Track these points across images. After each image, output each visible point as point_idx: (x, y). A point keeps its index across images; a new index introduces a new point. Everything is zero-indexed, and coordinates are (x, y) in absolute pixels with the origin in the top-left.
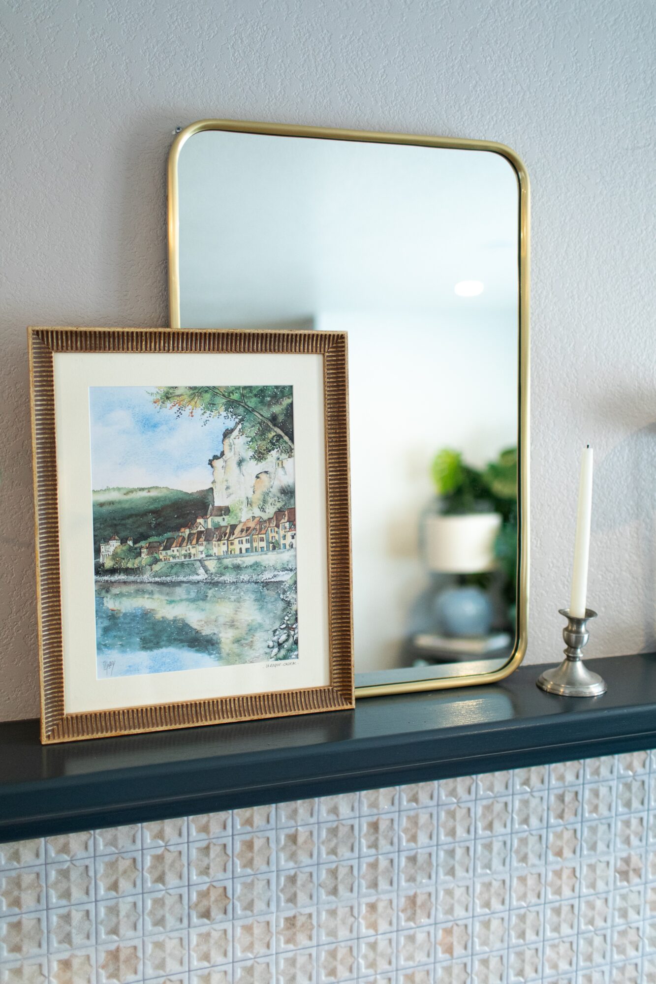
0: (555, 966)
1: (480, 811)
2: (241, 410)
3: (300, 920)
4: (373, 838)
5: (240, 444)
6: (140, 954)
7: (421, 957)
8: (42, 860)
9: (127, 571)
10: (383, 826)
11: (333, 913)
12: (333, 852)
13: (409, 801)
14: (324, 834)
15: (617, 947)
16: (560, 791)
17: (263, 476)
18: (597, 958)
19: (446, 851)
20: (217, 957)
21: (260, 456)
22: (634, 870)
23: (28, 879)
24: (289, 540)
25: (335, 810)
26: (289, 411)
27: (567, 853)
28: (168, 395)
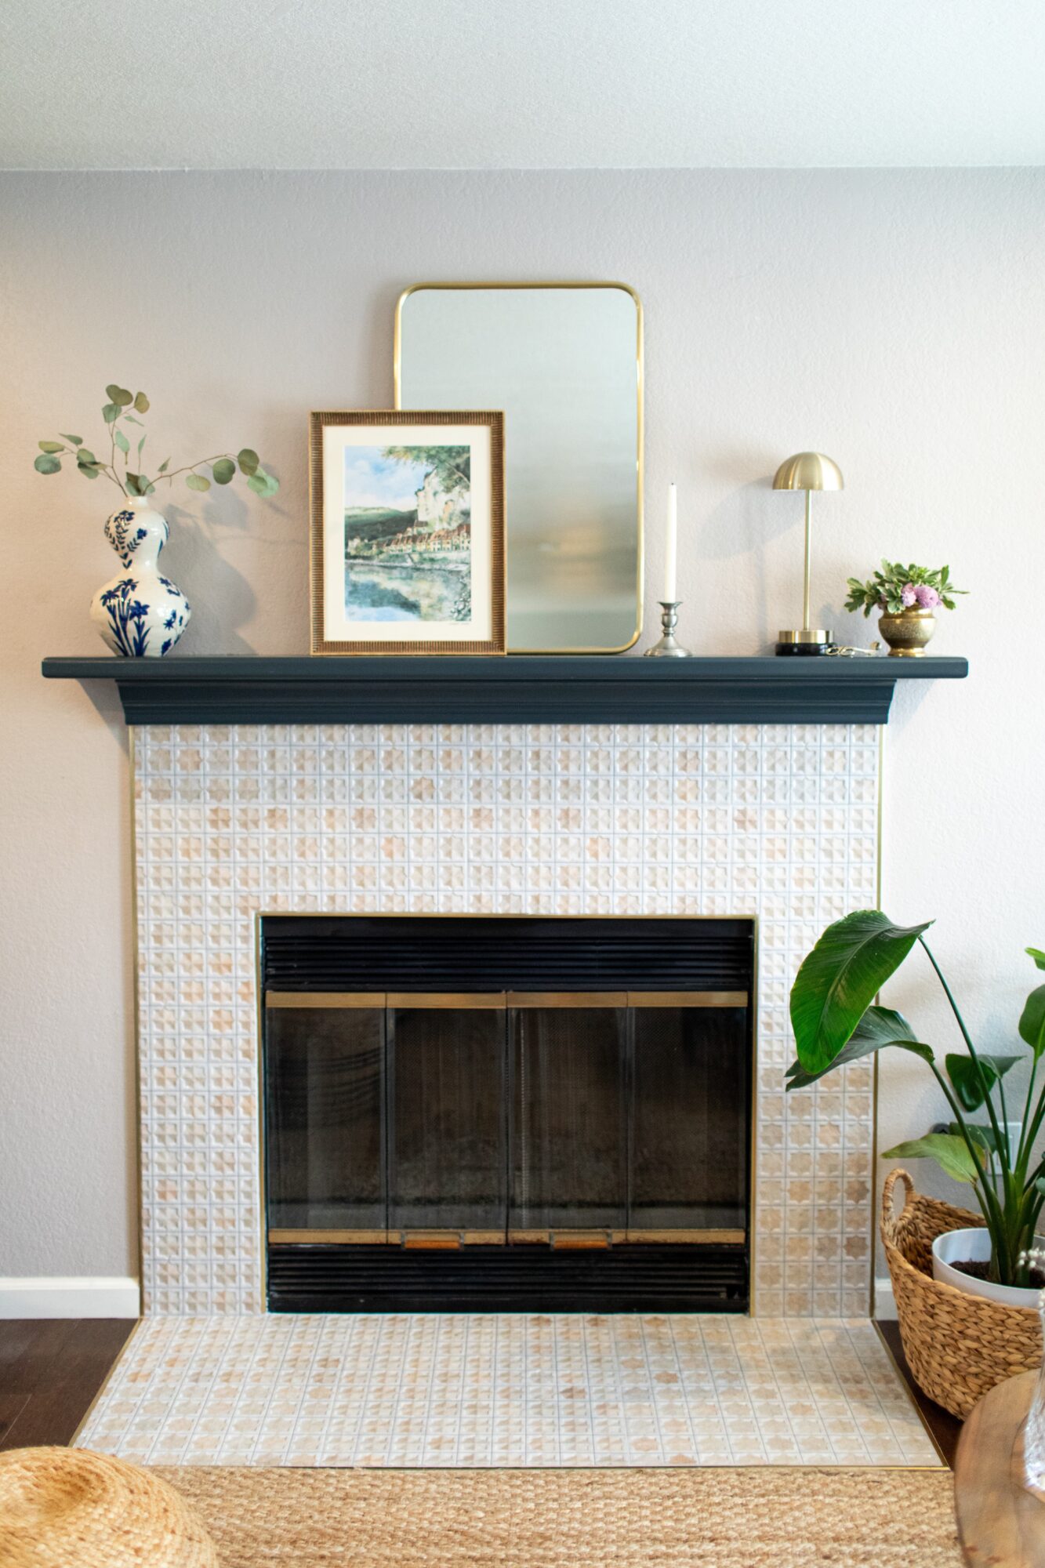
0: (682, 885)
1: (618, 755)
2: (436, 461)
3: (484, 813)
4: (536, 763)
5: (436, 482)
6: (376, 815)
7: (573, 856)
8: (317, 743)
9: (364, 558)
10: (543, 755)
11: (507, 811)
12: (507, 768)
13: (563, 740)
14: (500, 754)
15: (737, 880)
16: (683, 750)
17: (450, 503)
18: (719, 886)
19: (592, 781)
20: (426, 827)
21: (448, 490)
22: (750, 821)
23: (309, 753)
24: (466, 544)
25: (507, 739)
26: (467, 463)
27: (690, 797)
28: (391, 452)
